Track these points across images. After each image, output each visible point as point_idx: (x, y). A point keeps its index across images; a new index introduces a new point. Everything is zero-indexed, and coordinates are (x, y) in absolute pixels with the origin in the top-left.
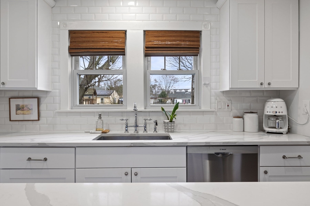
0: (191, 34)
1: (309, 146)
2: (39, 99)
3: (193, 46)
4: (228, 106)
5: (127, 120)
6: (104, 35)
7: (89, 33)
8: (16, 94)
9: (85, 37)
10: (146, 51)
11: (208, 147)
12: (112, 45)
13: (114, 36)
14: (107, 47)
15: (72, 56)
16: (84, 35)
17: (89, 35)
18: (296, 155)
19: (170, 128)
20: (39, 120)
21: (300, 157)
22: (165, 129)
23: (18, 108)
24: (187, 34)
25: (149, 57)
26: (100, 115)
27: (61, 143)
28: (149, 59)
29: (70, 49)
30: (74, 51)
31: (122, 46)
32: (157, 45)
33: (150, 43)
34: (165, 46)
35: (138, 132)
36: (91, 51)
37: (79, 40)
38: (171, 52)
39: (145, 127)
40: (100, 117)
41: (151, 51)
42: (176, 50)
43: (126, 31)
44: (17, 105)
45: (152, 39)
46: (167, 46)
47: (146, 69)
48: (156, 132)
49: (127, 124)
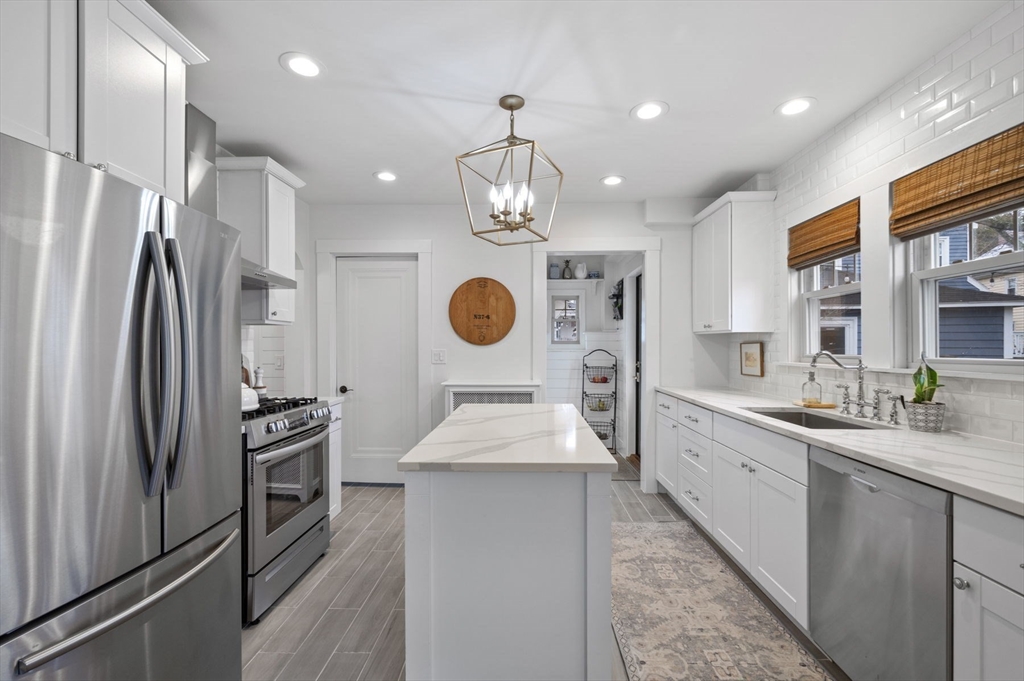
2: (762, 346)
5: (847, 388)
6: (827, 219)
7: (810, 224)
8: (747, 339)
9: (804, 235)
12: (836, 237)
13: (840, 218)
14: (829, 244)
15: (799, 270)
16: (803, 231)
17: (808, 229)
20: (762, 374)
23: (748, 358)
25: (926, 237)
26: (811, 375)
28: (926, 243)
29: (790, 259)
30: (793, 262)
31: (850, 234)
32: (912, 208)
33: (900, 209)
34: (930, 206)
35: (864, 416)
36: (810, 256)
37: (798, 241)
38: (950, 214)
39: (875, 408)
40: (812, 377)
41: (907, 226)
42: (965, 206)
43: (859, 199)
44: (746, 353)
45: (903, 198)
46: (935, 204)
47: (911, 270)
48: (896, 423)
49: (847, 396)
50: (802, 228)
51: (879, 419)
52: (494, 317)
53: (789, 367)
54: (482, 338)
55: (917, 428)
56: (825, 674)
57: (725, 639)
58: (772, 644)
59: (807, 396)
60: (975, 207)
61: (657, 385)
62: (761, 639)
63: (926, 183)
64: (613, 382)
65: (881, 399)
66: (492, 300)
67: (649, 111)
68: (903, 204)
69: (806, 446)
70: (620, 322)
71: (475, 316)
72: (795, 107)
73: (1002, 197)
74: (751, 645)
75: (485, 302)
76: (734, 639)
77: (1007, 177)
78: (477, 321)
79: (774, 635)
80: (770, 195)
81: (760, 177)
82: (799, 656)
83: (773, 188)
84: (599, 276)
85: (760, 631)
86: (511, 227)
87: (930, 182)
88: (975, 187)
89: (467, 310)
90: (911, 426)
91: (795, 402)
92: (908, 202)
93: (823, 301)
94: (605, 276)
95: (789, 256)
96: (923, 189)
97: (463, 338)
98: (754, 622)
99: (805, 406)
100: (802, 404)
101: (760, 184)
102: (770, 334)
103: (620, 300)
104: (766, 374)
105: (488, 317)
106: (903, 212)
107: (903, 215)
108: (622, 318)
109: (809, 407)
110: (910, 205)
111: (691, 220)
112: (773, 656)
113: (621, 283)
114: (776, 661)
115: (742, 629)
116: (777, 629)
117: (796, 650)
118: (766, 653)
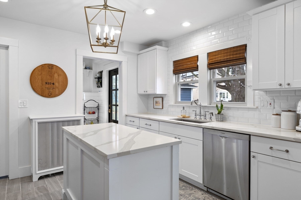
0: (239, 49)
1: (300, 144)
2: (162, 98)
3: (236, 58)
4: (270, 104)
5: (196, 111)
6: (187, 60)
7: (181, 61)
8: (156, 96)
9: (179, 64)
10: (209, 66)
11: (214, 130)
12: (190, 66)
13: (192, 60)
14: (188, 68)
15: (175, 74)
16: (179, 63)
17: (181, 62)
18: (285, 149)
19: (219, 118)
20: (162, 108)
21: (287, 151)
22: (216, 119)
23: (156, 103)
24: (235, 49)
25: (214, 70)
26: (184, 108)
27: (156, 119)
28: (214, 71)
29: (174, 71)
30: (175, 72)
31: (195, 66)
32: (214, 61)
33: (211, 61)
34: (219, 61)
35: (201, 119)
36: (181, 71)
37: (177, 65)
38: (224, 64)
39: (205, 116)
40: (184, 109)
41: (211, 66)
42: (227, 63)
43: (198, 56)
44: (156, 101)
45: (212, 58)
46: (220, 61)
47: (211, 78)
48: (211, 120)
49: (196, 114)
50: (178, 62)
51: (206, 119)
52: (57, 84)
53: (173, 105)
54: (50, 94)
55: (219, 121)
56: (208, 194)
57: (181, 195)
58: (192, 192)
59: (183, 114)
60: (230, 63)
61: (126, 113)
62: (189, 191)
63: (218, 55)
64: (97, 114)
65: (207, 114)
66: (56, 75)
67: (150, 12)
68: (211, 60)
69: (202, 129)
70: (101, 88)
71: (46, 83)
72: (186, 24)
73: (236, 62)
74: (188, 194)
75: (52, 76)
76: (183, 194)
77: (238, 57)
78: (47, 86)
79: (191, 189)
80: (166, 49)
81: (163, 42)
82: (200, 192)
83: (167, 47)
84: (90, 68)
85: (187, 189)
86: (105, 45)
87: (219, 55)
88: (230, 59)
89: (41, 79)
90: (217, 121)
91: (179, 116)
92: (213, 59)
93: (182, 85)
94: (93, 69)
95: (173, 70)
96: (217, 56)
97: (39, 94)
98: (184, 188)
99: (183, 117)
100: (182, 117)
101: (163, 44)
102: (166, 94)
103: (100, 80)
104: (163, 108)
105: (53, 84)
106: (211, 62)
107: (212, 63)
108: (102, 87)
109: (184, 117)
110: (214, 60)
111: (138, 53)
112: (195, 195)
113: (101, 73)
114: (197, 196)
115: (182, 190)
116: (190, 187)
117: (198, 191)
118: (193, 195)
